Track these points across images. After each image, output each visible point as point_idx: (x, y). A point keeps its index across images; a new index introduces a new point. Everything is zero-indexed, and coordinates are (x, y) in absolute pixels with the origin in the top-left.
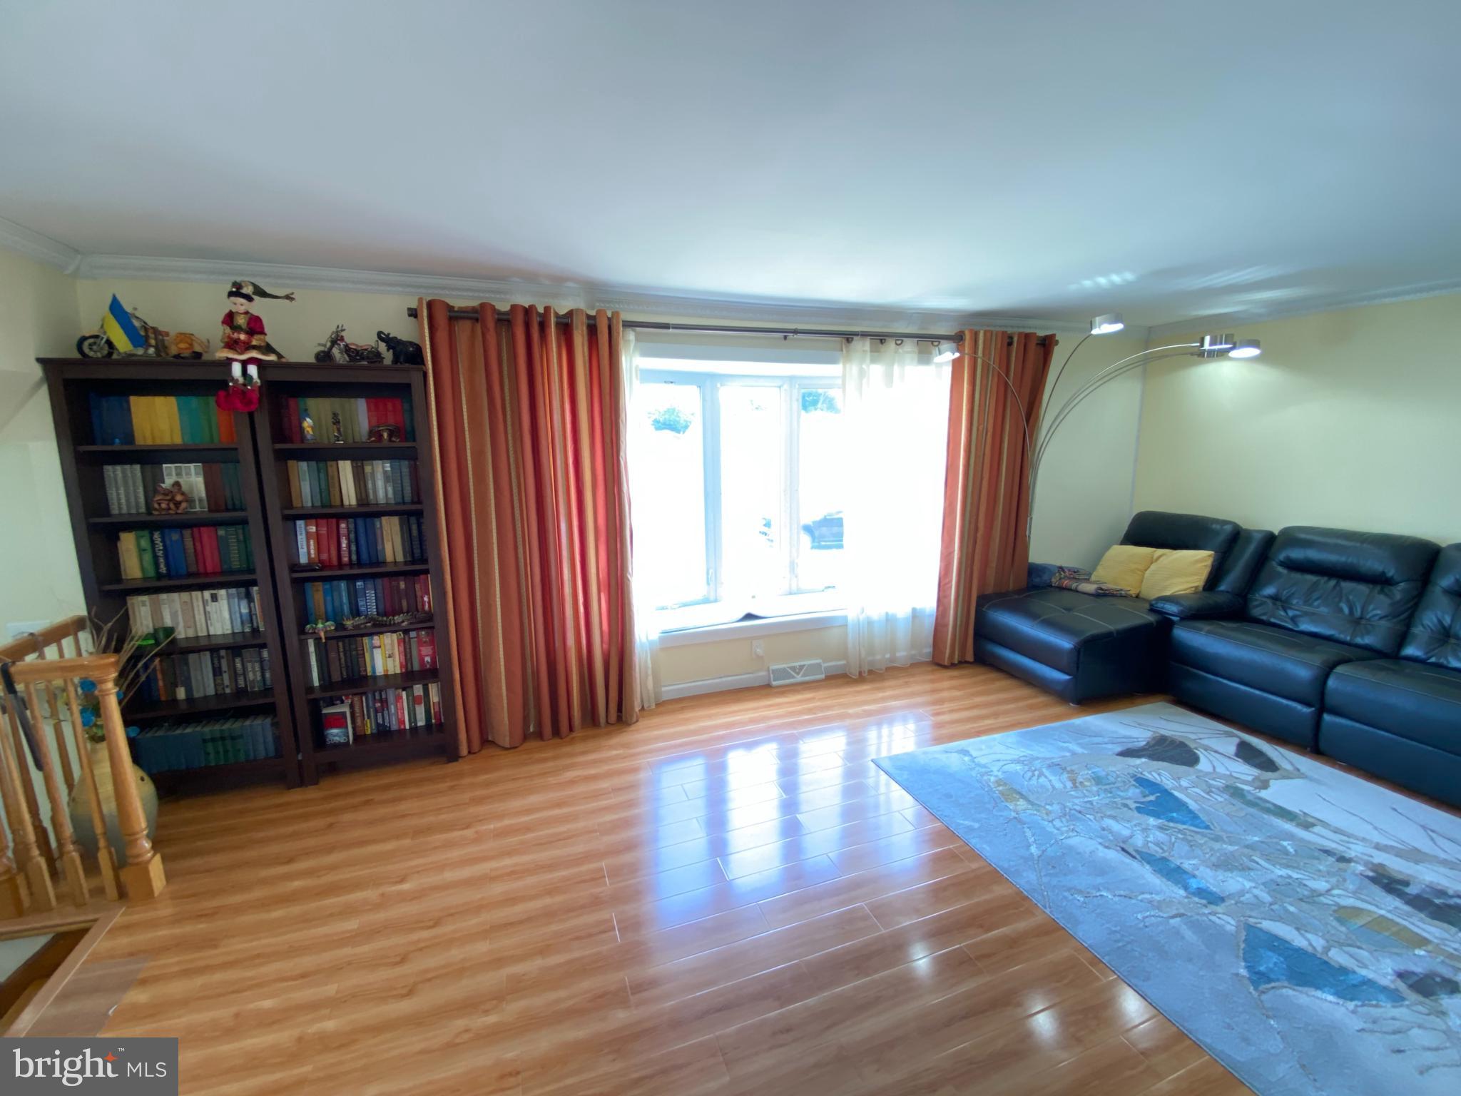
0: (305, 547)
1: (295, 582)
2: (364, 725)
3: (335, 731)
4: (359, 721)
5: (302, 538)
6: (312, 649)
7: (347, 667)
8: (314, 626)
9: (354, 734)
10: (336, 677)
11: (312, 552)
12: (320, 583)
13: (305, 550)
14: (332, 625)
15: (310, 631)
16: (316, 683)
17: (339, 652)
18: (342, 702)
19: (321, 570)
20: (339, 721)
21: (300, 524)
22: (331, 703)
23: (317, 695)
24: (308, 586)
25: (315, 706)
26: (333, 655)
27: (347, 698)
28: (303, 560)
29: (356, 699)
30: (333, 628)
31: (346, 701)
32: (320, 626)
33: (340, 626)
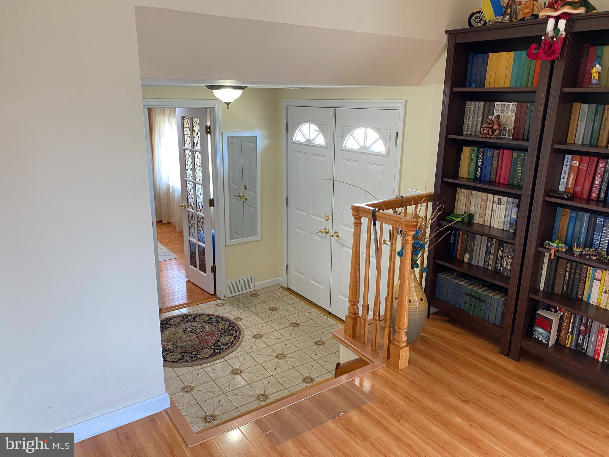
0: (566, 177)
1: (546, 204)
2: (566, 338)
3: (541, 330)
4: (563, 332)
5: (566, 170)
6: (546, 261)
7: (568, 286)
8: (551, 243)
9: (557, 340)
10: (558, 290)
11: (570, 183)
12: (569, 211)
13: (565, 180)
14: (565, 248)
15: (546, 247)
16: (542, 288)
17: (566, 271)
18: (556, 311)
19: (570, 199)
20: (546, 324)
21: (568, 157)
22: (548, 308)
23: (540, 298)
24: (559, 210)
25: (534, 306)
26: (560, 271)
27: (561, 310)
28: (562, 188)
29: (566, 314)
30: (564, 250)
31: (559, 312)
32: (555, 245)
33: (570, 250)
